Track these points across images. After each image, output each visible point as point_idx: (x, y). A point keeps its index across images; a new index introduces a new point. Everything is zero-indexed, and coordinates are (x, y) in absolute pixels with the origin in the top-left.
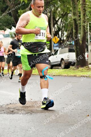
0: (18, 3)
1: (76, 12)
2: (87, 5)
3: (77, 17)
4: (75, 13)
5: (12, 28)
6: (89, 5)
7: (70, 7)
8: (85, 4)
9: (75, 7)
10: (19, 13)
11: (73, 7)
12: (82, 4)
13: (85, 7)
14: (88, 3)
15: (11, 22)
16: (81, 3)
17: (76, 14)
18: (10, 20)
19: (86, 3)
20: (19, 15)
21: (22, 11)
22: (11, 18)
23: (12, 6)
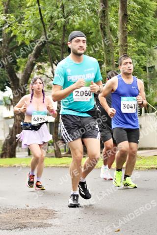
0: (15, 46)
1: (111, 59)
2: (130, 46)
3: (113, 68)
4: (110, 61)
5: (5, 88)
6: (133, 47)
7: (101, 51)
8: (127, 46)
9: (109, 51)
10: (18, 64)
11: (106, 51)
12: (122, 45)
13: (126, 50)
14: (131, 44)
15: (4, 78)
16: (119, 44)
17: (111, 63)
18: (2, 75)
19: (128, 44)
20: (17, 66)
21: (24, 60)
22: (4, 71)
23: (5, 50)
